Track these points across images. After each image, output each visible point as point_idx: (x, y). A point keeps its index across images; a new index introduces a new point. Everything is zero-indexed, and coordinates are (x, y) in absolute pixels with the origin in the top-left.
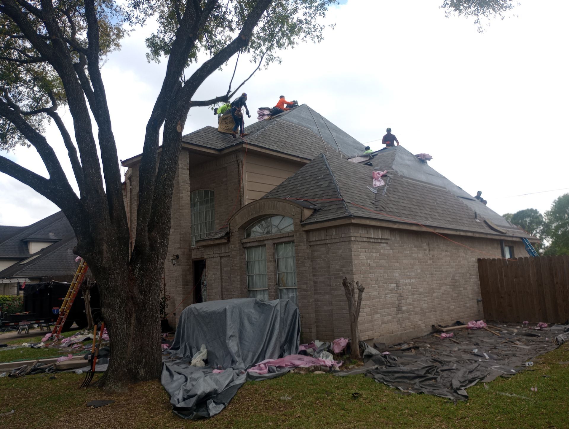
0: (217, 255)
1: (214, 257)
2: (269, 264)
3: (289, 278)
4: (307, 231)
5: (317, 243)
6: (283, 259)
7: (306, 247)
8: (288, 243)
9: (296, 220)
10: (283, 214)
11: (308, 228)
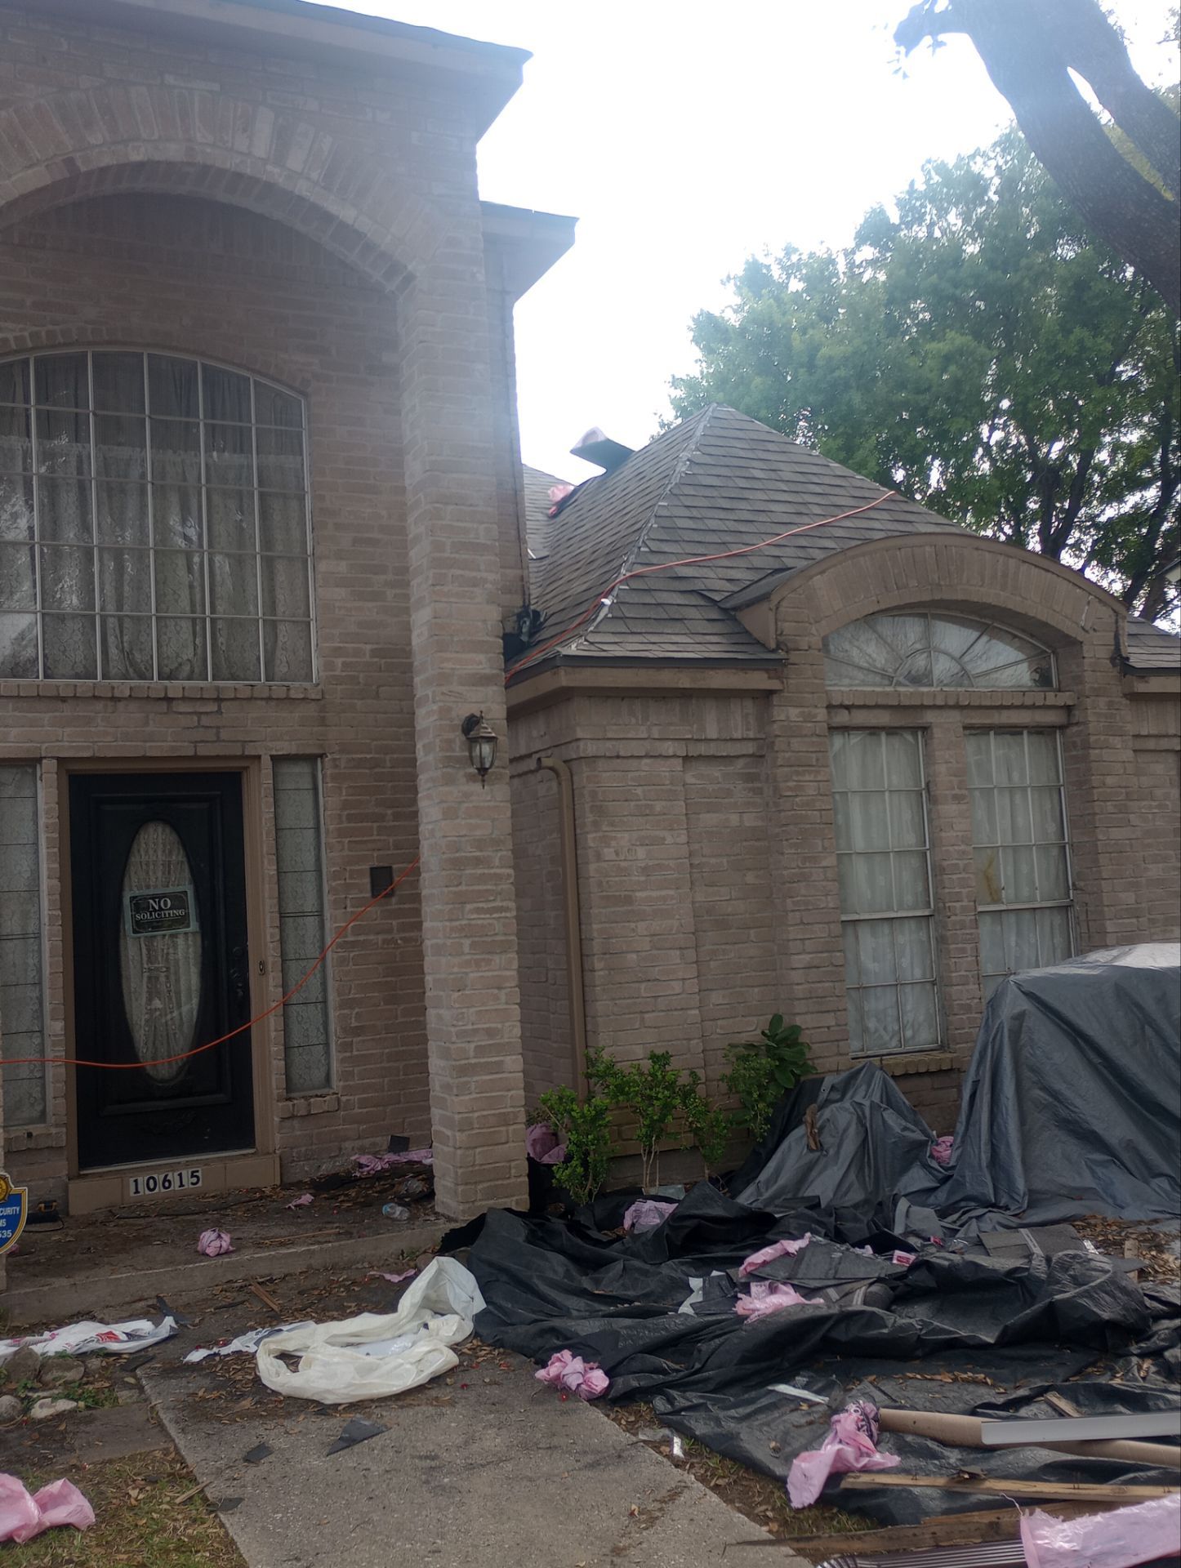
0: (669, 748)
1: (647, 756)
2: (949, 809)
3: (1025, 869)
4: (1136, 698)
5: (1151, 744)
6: (988, 793)
7: (1129, 755)
8: (1014, 730)
9: (1096, 651)
10: (1042, 614)
11: (1155, 685)
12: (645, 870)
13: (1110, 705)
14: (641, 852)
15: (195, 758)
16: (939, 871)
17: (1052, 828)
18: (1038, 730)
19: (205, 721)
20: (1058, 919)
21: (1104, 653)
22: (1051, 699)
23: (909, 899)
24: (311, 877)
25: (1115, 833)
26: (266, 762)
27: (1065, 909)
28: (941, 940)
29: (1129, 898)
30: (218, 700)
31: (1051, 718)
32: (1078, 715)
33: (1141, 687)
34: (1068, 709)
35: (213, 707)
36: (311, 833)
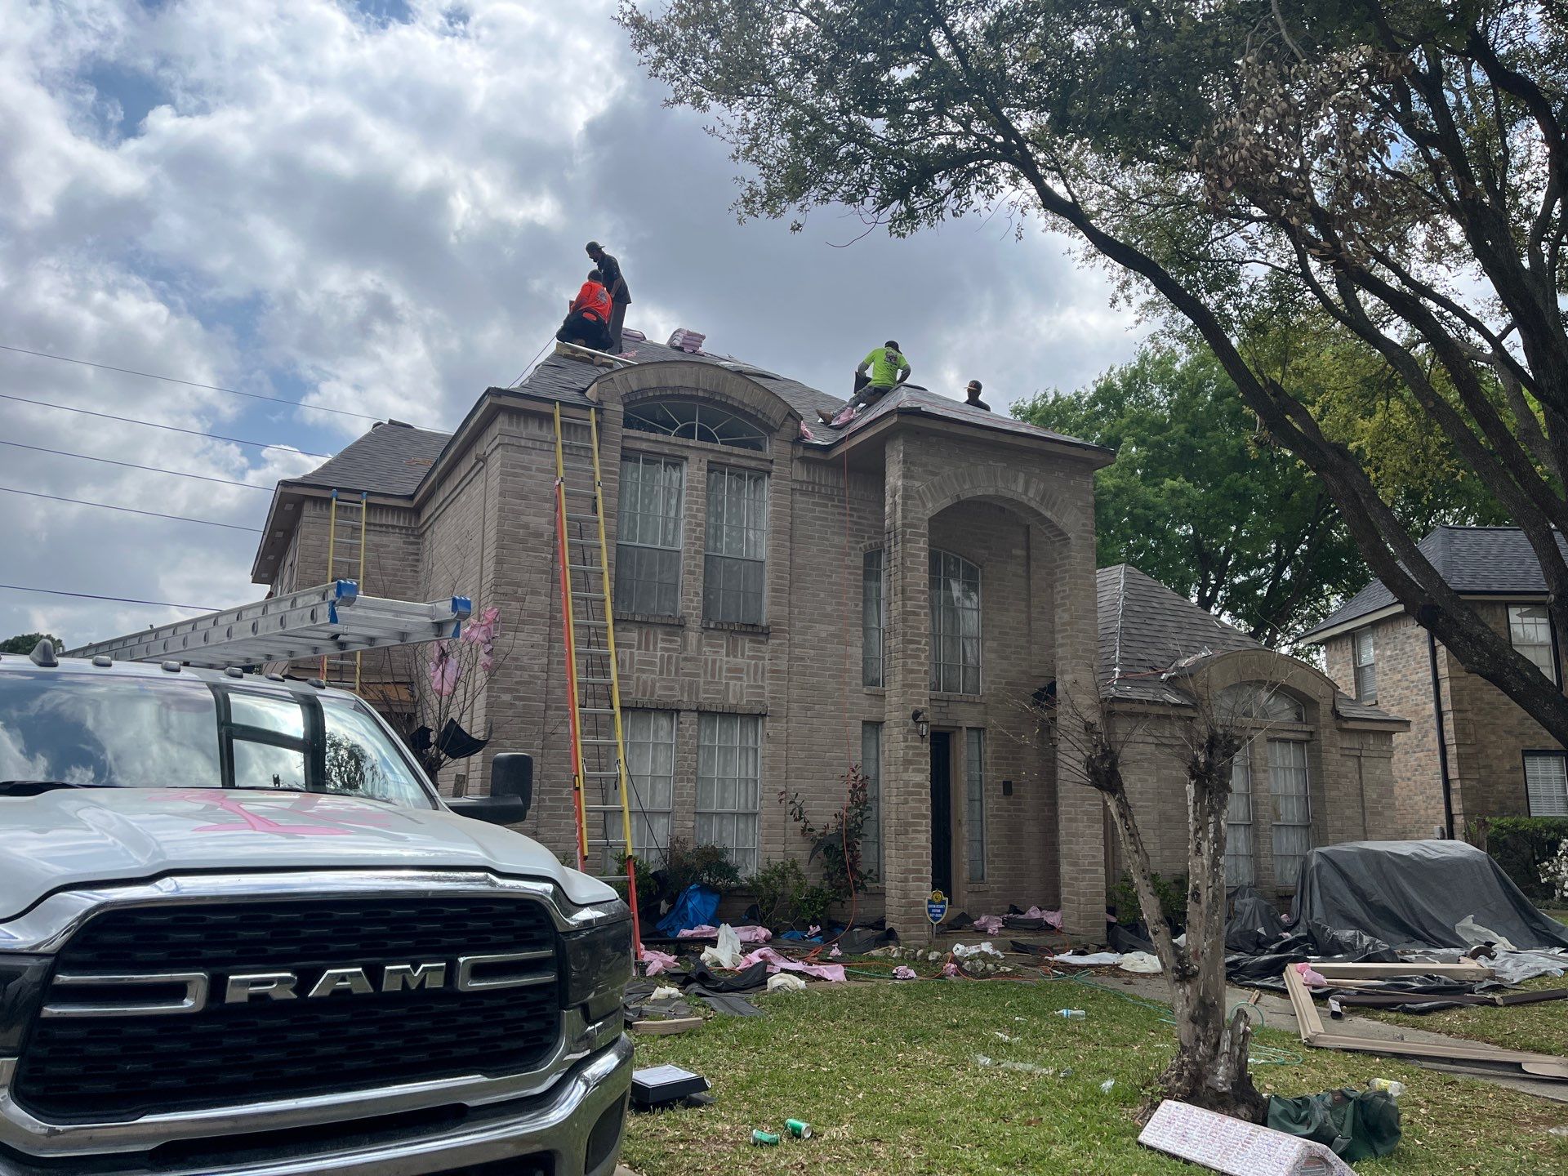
2: (1261, 776)
3: (1290, 806)
4: (1342, 730)
5: (1347, 752)
6: (1275, 769)
7: (1339, 757)
8: (1286, 741)
9: (1325, 707)
10: (1302, 689)
11: (1351, 725)
12: (1141, 793)
13: (1331, 733)
14: (1139, 785)
15: (938, 726)
16: (1255, 803)
17: (1302, 788)
18: (1296, 742)
19: (943, 710)
20: (1304, 832)
21: (1329, 708)
22: (1305, 728)
23: (1241, 815)
24: (977, 783)
25: (1333, 793)
26: (964, 729)
27: (1308, 827)
28: (1256, 836)
29: (1338, 824)
30: (948, 701)
31: (1303, 736)
32: (1315, 736)
33: (1345, 726)
34: (1311, 733)
35: (945, 704)
36: (977, 764)
